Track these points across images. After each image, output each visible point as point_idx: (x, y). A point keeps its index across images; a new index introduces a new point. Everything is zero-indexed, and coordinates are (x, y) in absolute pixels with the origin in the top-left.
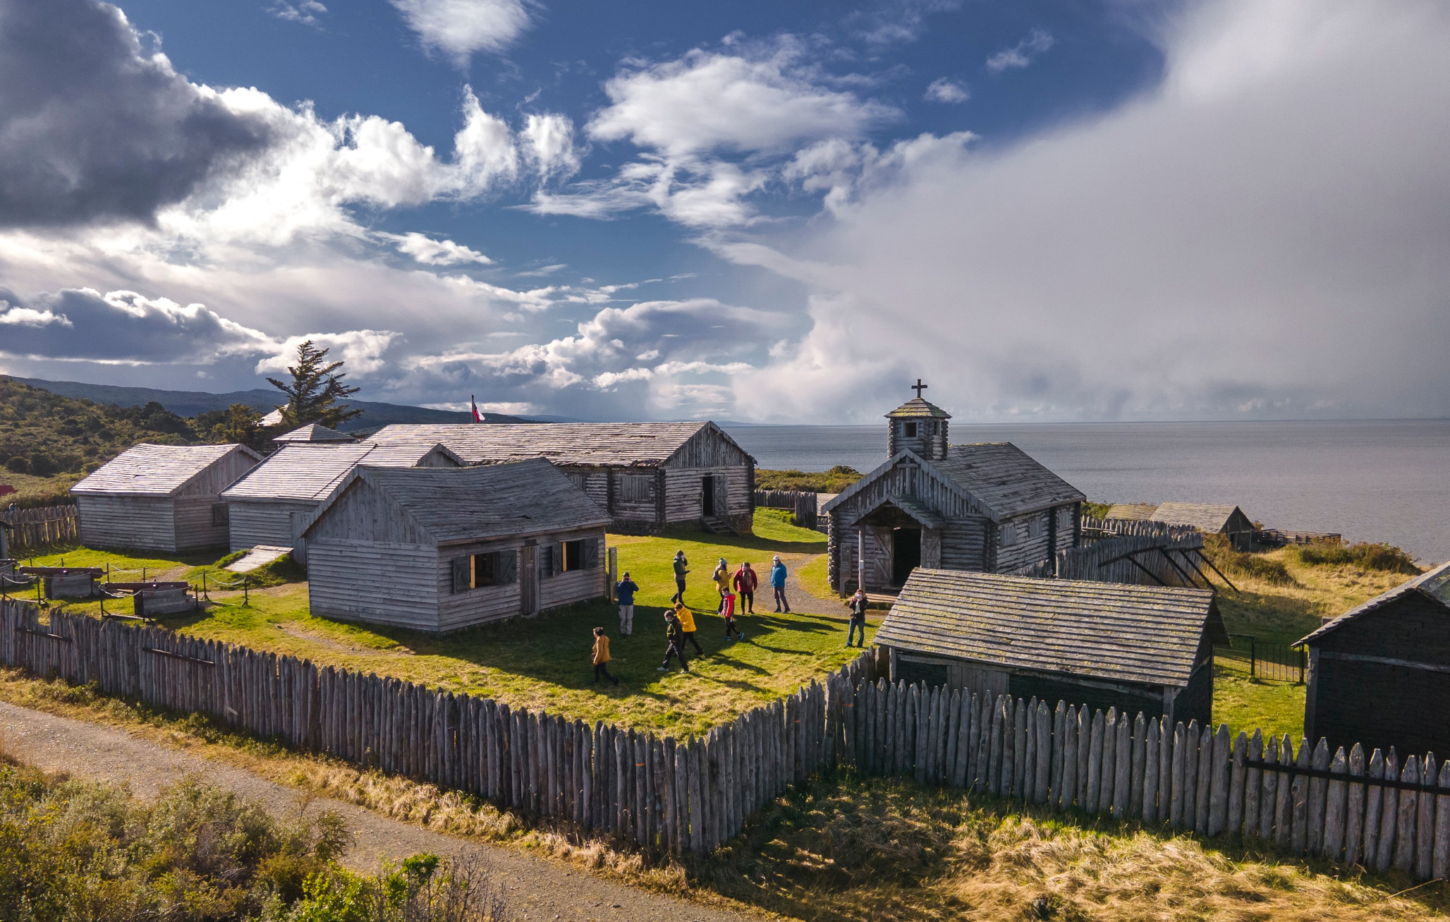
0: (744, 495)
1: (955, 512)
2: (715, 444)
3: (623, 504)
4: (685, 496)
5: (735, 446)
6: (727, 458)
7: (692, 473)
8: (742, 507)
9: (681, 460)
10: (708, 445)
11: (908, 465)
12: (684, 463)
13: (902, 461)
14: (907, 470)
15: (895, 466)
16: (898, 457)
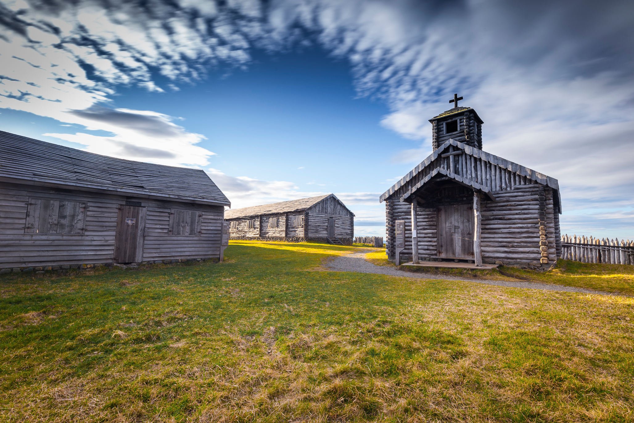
0: (349, 229)
1: (501, 187)
2: (335, 205)
3: (291, 229)
4: (319, 226)
5: (344, 207)
6: (341, 212)
7: (323, 216)
8: (347, 235)
9: (317, 209)
10: (331, 205)
11: (451, 153)
12: (319, 211)
13: (446, 150)
14: (451, 157)
15: (439, 155)
16: (442, 148)
